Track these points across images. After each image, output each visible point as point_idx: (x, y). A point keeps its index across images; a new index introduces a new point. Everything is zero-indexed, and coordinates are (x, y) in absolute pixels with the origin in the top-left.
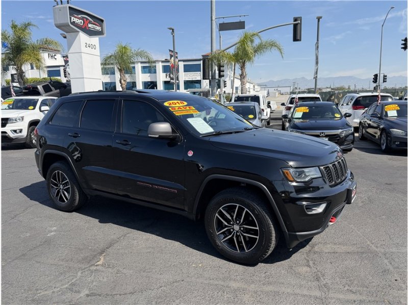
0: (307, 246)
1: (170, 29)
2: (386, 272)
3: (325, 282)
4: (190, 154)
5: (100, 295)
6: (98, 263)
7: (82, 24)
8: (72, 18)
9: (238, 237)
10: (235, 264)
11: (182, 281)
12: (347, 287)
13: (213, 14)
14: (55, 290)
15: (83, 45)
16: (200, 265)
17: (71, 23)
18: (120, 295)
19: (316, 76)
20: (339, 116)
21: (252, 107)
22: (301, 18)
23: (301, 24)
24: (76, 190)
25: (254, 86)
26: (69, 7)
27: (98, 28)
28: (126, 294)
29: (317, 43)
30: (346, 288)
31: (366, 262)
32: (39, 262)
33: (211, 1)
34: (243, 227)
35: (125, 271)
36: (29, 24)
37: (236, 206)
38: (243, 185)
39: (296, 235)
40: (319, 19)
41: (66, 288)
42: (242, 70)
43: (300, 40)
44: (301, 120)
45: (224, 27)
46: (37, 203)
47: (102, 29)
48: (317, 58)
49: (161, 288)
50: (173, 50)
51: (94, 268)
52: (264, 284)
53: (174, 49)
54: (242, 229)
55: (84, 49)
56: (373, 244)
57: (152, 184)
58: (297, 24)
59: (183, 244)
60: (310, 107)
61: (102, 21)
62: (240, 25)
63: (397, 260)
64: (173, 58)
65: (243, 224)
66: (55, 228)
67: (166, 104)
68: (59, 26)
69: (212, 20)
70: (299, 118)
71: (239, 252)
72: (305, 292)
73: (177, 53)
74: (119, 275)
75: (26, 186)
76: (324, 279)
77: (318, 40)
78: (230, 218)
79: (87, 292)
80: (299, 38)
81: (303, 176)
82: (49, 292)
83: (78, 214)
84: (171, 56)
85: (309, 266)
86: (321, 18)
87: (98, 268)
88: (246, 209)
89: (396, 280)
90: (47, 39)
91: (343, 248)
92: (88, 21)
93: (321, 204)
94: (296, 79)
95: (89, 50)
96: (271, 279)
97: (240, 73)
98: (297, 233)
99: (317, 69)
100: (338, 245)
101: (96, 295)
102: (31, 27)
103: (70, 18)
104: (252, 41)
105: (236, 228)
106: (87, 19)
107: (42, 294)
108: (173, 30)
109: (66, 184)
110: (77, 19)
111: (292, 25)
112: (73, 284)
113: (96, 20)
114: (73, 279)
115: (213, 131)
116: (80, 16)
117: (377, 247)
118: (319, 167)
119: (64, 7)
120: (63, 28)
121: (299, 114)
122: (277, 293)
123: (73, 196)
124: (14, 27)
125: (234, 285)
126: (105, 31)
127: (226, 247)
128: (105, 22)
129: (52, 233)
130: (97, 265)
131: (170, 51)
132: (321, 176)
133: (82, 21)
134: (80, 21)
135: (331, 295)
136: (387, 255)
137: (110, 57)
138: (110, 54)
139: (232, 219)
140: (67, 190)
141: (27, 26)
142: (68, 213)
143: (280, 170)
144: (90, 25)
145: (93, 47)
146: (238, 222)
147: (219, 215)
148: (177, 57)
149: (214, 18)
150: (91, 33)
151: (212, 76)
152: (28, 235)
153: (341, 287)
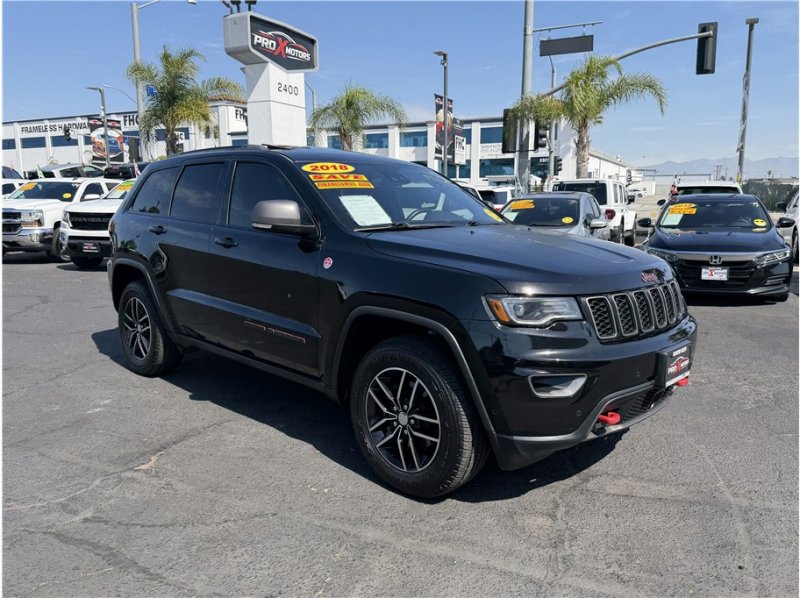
0: (575, 477)
1: (439, 54)
2: (727, 546)
3: (569, 552)
4: (328, 263)
5: (106, 523)
6: (143, 467)
7: (274, 49)
8: (256, 37)
9: (405, 438)
10: (397, 496)
11: (274, 515)
12: (615, 568)
13: (528, 22)
14: (38, 505)
15: (274, 87)
16: (326, 490)
17: (254, 46)
18: (143, 526)
19: (741, 145)
20: (764, 224)
21: (573, 202)
22: (715, 25)
23: (715, 37)
24: (159, 335)
25: (629, 171)
26: (251, 17)
27: (305, 56)
28: (154, 526)
29: (747, 76)
30: (610, 571)
31: (691, 522)
32: (44, 455)
33: (526, 3)
34: (413, 418)
35: (178, 486)
36: (191, 53)
37: (402, 372)
38: (430, 333)
39: (513, 441)
40: (752, 24)
41: (58, 504)
42: (579, 132)
43: (712, 71)
44: (677, 230)
45: (549, 48)
46: (107, 358)
47: (312, 57)
48: (744, 108)
49: (225, 525)
50: (442, 95)
51: (129, 474)
52: (432, 541)
53: (445, 94)
54: (412, 421)
55: (275, 95)
56: (729, 486)
57: (267, 325)
58: (707, 38)
59: (318, 449)
60: (700, 203)
61: (313, 42)
62: (584, 44)
63: (768, 526)
64: (442, 111)
65: (412, 411)
66: (108, 401)
67: (307, 168)
68: (233, 53)
69: (525, 35)
70: (673, 227)
71: (405, 470)
72: (513, 568)
73: (451, 101)
74: (164, 491)
75: (106, 329)
76: (571, 546)
77: (748, 69)
78: (392, 399)
79: (89, 514)
80: (709, 67)
81: (538, 313)
82: (25, 508)
83: (162, 381)
84: (439, 107)
85: (553, 517)
86: (756, 21)
87: (135, 475)
88: (418, 380)
89: (740, 568)
90: (219, 79)
91: (655, 490)
92: (286, 43)
93: (574, 378)
94: (725, 159)
95: (284, 97)
96: (453, 532)
97: (577, 139)
98: (516, 438)
99: (744, 132)
100: (645, 482)
101: (100, 522)
102: (193, 59)
103: (253, 37)
104: (603, 75)
105: (403, 419)
106: (284, 39)
107: (13, 508)
108: (445, 56)
109: (145, 323)
110: (264, 39)
111: (697, 40)
112: (75, 499)
113: (300, 41)
114: (80, 489)
115: (390, 222)
116: (270, 33)
117: (735, 495)
118: (576, 297)
119: (241, 18)
120: (239, 55)
121: (673, 218)
122: (450, 561)
123: (154, 346)
124: (166, 57)
125: (370, 534)
126: (317, 61)
127: (384, 459)
128: (317, 44)
129: (97, 410)
130: (136, 471)
131: (437, 96)
132: (581, 317)
133: (275, 43)
134: (271, 41)
135: (569, 580)
136: (751, 515)
137: (325, 110)
138: (325, 105)
139: (395, 400)
140: (146, 334)
141: (186, 56)
142: (146, 379)
143: (483, 298)
144: (289, 51)
145: (294, 91)
146: (406, 406)
147: (374, 391)
148: (450, 110)
149: (529, 32)
150: (290, 65)
151: (521, 146)
152: (57, 408)
153: (601, 566)
